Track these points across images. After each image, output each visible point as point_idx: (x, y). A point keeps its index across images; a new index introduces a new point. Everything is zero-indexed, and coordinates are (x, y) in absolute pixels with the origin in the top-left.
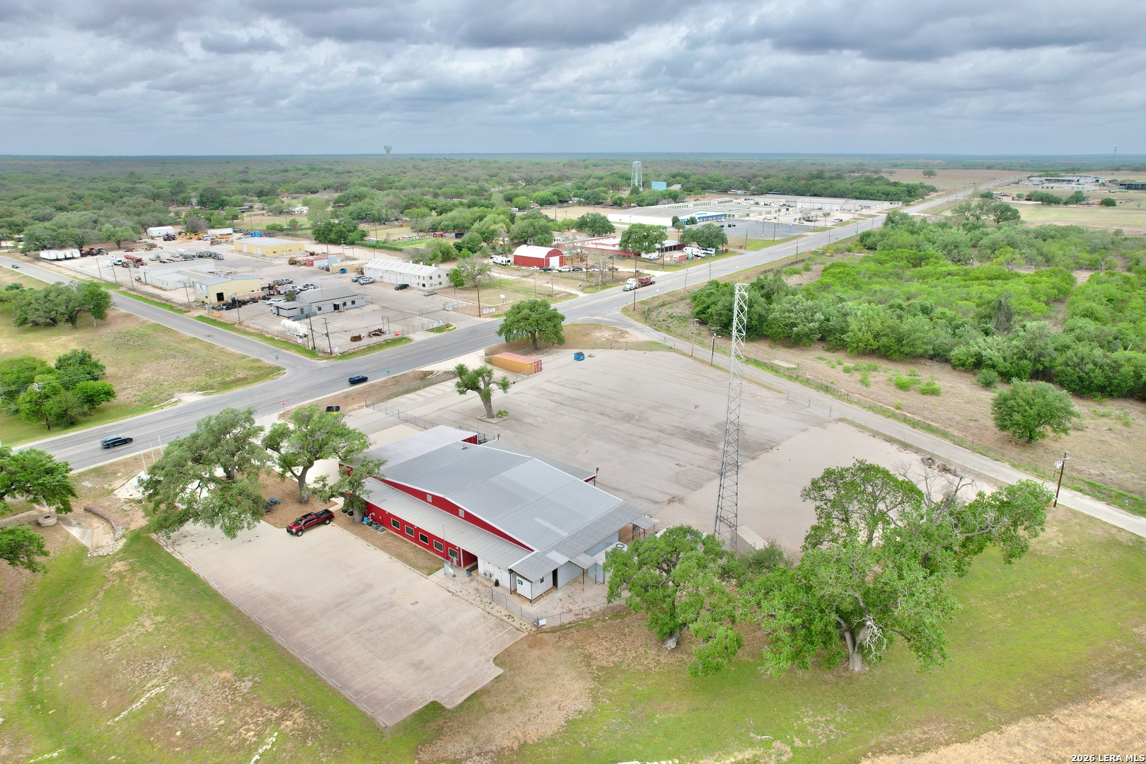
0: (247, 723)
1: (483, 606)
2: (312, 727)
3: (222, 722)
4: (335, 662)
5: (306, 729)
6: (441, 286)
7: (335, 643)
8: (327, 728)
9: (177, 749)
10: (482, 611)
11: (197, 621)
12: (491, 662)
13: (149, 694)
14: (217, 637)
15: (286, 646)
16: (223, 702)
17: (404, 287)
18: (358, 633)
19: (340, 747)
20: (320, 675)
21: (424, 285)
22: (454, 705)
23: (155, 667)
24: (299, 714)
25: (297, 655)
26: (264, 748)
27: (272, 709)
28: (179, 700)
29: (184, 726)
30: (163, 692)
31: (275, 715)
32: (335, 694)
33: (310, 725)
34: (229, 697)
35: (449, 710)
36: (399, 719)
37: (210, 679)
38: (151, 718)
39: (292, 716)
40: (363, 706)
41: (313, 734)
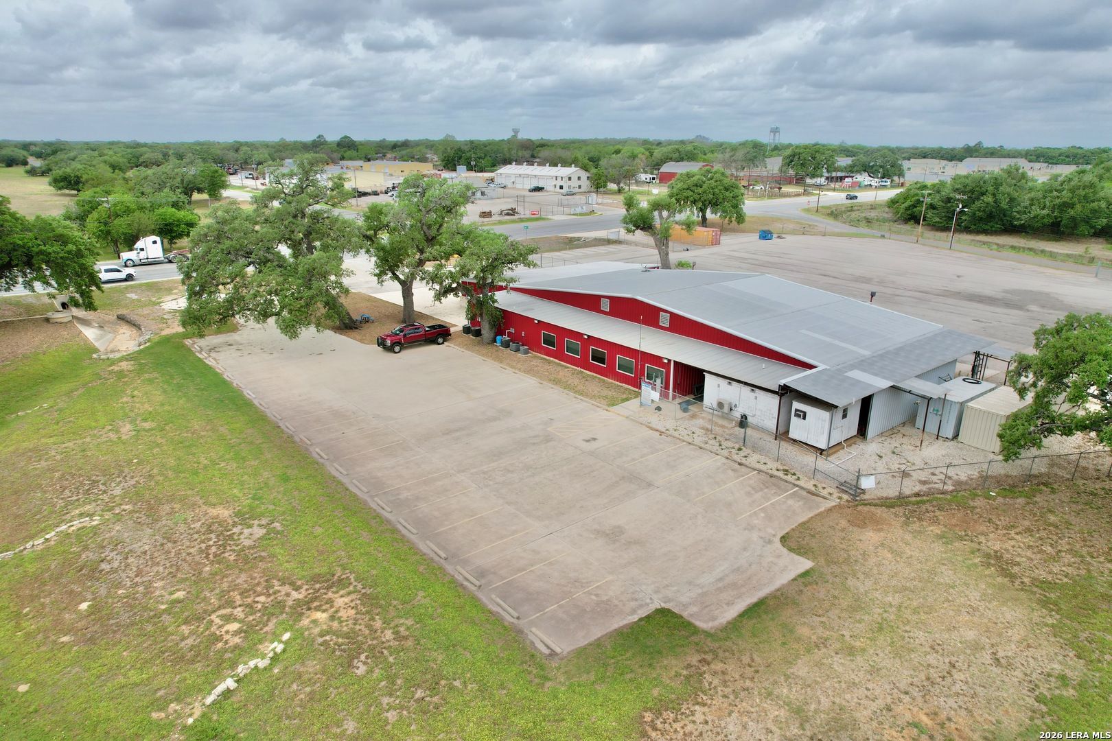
0: (231, 604)
1: (725, 453)
2: (373, 631)
3: (180, 595)
4: (436, 514)
5: (357, 633)
6: (580, 190)
7: (440, 483)
8: (405, 638)
9: (65, 639)
10: (725, 461)
11: (202, 433)
12: (778, 544)
13: (63, 527)
14: (228, 456)
15: (345, 480)
16: (197, 558)
17: (538, 189)
18: (484, 473)
19: (433, 688)
20: (404, 531)
21: (561, 187)
22: (716, 623)
23: (102, 487)
24: (347, 600)
25: (365, 497)
26: (252, 664)
27: (292, 584)
28: (117, 543)
29: (103, 592)
30: (94, 527)
31: (295, 595)
32: (433, 570)
33: (369, 626)
34: (214, 549)
35: (706, 633)
36: (582, 640)
37: (189, 515)
38: (48, 569)
39: (330, 602)
40: (493, 602)
41: (372, 648)
